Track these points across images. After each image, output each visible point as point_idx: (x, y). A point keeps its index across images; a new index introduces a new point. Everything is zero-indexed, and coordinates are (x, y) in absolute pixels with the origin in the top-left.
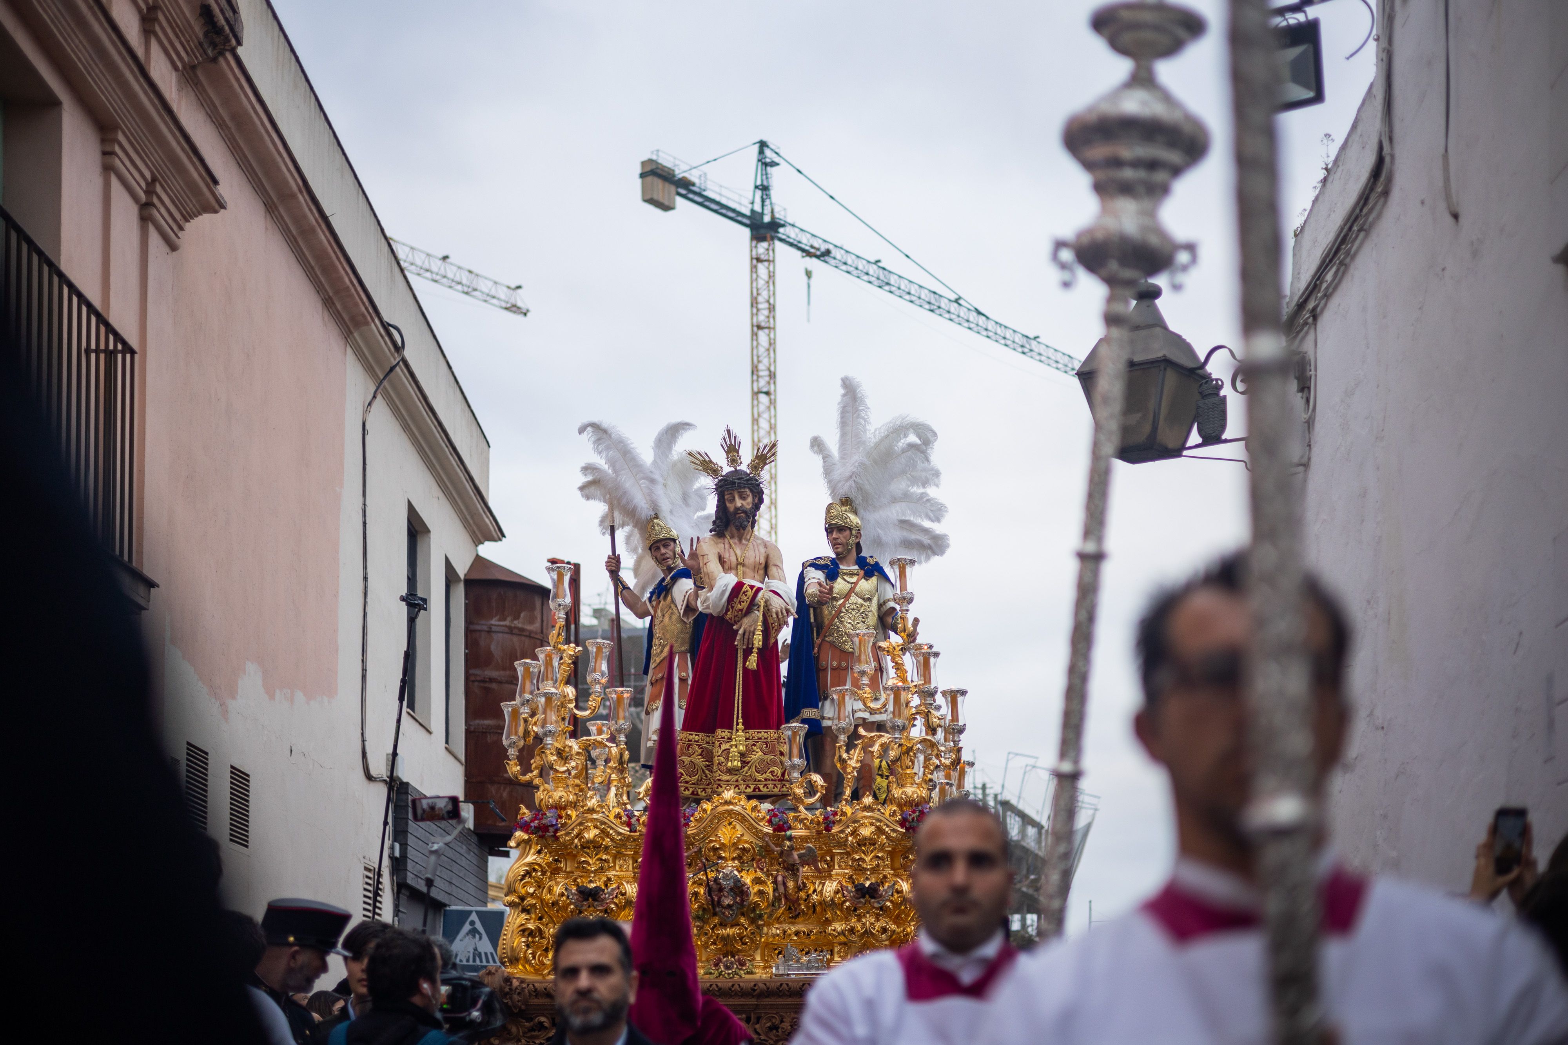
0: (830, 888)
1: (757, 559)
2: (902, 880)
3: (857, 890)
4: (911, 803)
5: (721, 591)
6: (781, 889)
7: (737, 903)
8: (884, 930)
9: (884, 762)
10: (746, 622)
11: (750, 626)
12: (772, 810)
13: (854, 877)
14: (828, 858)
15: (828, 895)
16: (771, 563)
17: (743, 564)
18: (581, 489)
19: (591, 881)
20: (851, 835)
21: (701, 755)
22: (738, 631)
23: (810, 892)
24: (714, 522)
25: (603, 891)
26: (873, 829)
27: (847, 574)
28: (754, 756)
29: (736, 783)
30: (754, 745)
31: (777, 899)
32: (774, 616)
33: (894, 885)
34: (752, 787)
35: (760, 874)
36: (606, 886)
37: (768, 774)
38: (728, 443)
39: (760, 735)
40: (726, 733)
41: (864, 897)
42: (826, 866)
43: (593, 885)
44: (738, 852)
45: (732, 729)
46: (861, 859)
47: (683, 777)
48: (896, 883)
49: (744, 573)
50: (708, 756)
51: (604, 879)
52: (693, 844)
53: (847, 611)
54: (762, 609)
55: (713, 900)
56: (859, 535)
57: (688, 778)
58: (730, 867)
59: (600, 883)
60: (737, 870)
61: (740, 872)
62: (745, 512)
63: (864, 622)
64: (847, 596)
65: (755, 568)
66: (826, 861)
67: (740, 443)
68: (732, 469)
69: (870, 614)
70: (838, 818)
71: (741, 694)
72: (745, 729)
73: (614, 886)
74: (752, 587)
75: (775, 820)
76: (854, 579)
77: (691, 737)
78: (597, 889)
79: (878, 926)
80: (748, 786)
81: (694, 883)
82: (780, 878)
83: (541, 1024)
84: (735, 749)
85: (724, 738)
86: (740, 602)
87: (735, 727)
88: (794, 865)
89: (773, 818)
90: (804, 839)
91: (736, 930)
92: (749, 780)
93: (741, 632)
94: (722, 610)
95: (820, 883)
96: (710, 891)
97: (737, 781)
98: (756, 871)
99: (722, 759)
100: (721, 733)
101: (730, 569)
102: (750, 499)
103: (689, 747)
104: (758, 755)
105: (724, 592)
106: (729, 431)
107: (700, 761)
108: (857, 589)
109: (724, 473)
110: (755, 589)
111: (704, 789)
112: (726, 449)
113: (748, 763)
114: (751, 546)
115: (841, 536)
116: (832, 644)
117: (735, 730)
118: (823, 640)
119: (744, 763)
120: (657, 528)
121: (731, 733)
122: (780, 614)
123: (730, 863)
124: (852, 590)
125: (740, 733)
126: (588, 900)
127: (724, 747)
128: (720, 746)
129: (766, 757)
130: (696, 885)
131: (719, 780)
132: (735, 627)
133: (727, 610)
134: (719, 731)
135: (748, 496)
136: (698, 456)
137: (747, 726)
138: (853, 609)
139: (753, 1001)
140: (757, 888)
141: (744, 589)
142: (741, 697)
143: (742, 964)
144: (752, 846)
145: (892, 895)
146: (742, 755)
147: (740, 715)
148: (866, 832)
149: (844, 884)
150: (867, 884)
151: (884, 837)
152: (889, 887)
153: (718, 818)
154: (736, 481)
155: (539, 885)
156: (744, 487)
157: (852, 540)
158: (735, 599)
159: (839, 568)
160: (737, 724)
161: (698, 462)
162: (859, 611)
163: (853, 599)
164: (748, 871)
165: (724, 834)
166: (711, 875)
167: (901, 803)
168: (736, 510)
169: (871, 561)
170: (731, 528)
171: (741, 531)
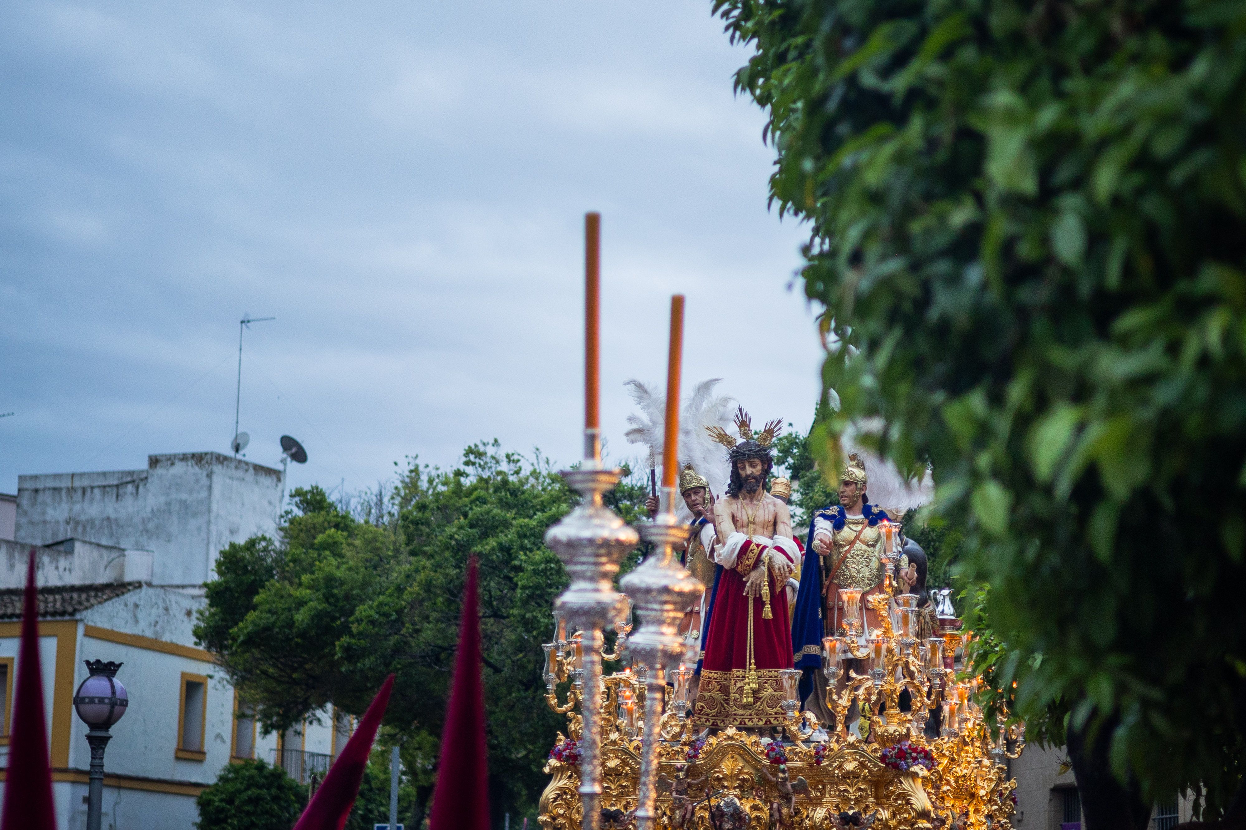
0: (820, 814)
1: (767, 517)
2: (883, 809)
3: (841, 818)
4: (892, 739)
5: (731, 548)
6: (777, 815)
7: (737, 827)
9: (867, 704)
10: (753, 575)
11: (757, 579)
12: (771, 744)
13: (840, 806)
14: (820, 787)
15: (817, 820)
16: (779, 521)
17: (754, 523)
18: (627, 434)
19: (612, 805)
20: (838, 768)
21: (719, 690)
22: (747, 582)
23: (804, 816)
24: (729, 485)
25: (622, 813)
26: (855, 764)
27: (853, 523)
28: (765, 693)
29: (750, 717)
30: (766, 683)
31: (773, 824)
32: (777, 571)
33: (875, 813)
34: (764, 720)
35: (758, 802)
36: (626, 808)
37: (778, 708)
38: (741, 419)
39: (771, 674)
40: (740, 672)
41: (848, 824)
42: (819, 794)
43: (613, 808)
44: (738, 782)
45: (745, 668)
46: (846, 791)
47: (704, 710)
48: (877, 811)
49: (754, 530)
50: (725, 690)
51: (624, 802)
52: (701, 773)
53: (852, 557)
54: (766, 565)
55: (715, 824)
56: (864, 488)
57: (709, 711)
58: (732, 795)
59: (619, 807)
60: (738, 798)
61: (740, 799)
62: (754, 478)
63: (867, 566)
64: (852, 543)
65: (764, 525)
66: (819, 789)
67: (750, 419)
68: (744, 440)
69: (874, 559)
70: (827, 753)
71: (752, 637)
72: (757, 668)
73: (633, 809)
74: (758, 546)
75: (772, 754)
76: (859, 528)
77: (710, 675)
78: (618, 811)
80: (760, 719)
81: (701, 808)
82: (775, 806)
84: (749, 687)
85: (738, 677)
86: (748, 559)
87: (748, 667)
88: (787, 794)
89: (770, 752)
90: (800, 770)
92: (761, 714)
93: (748, 584)
94: (733, 563)
95: (812, 809)
96: (713, 816)
97: (751, 715)
98: (754, 799)
99: (737, 696)
100: (736, 672)
101: (742, 526)
102: (759, 467)
103: (709, 684)
104: (769, 691)
105: (734, 550)
106: (740, 410)
107: (718, 695)
108: (862, 537)
109: (737, 444)
110: (760, 547)
111: (723, 721)
112: (739, 424)
113: (760, 699)
114: (762, 506)
115: (847, 489)
116: (839, 587)
117: (747, 670)
118: (831, 583)
119: (757, 699)
120: (688, 478)
121: (745, 672)
122: (782, 570)
123: (732, 792)
124: (857, 538)
125: (753, 672)
126: (610, 821)
127: (739, 684)
128: (735, 684)
129: (776, 693)
130: (702, 810)
131: (735, 714)
132: (744, 579)
133: (738, 565)
134: (734, 670)
135: (757, 465)
136: (715, 430)
137: (759, 666)
138: (858, 555)
140: (755, 814)
141: (751, 548)
142: (752, 640)
144: (751, 777)
145: (874, 822)
146: (755, 692)
147: (753, 656)
148: (850, 766)
149: (832, 812)
150: (851, 812)
151: (867, 771)
152: (870, 815)
153: (721, 753)
154: (747, 453)
155: (569, 808)
156: (754, 458)
157: (858, 493)
158: (743, 556)
159: (845, 517)
160: (750, 664)
161: (715, 435)
162: (863, 556)
163: (858, 545)
164: (747, 799)
165: (727, 766)
166: (714, 802)
167: (884, 740)
168: (748, 476)
169: (875, 510)
170: (744, 491)
171: (752, 494)
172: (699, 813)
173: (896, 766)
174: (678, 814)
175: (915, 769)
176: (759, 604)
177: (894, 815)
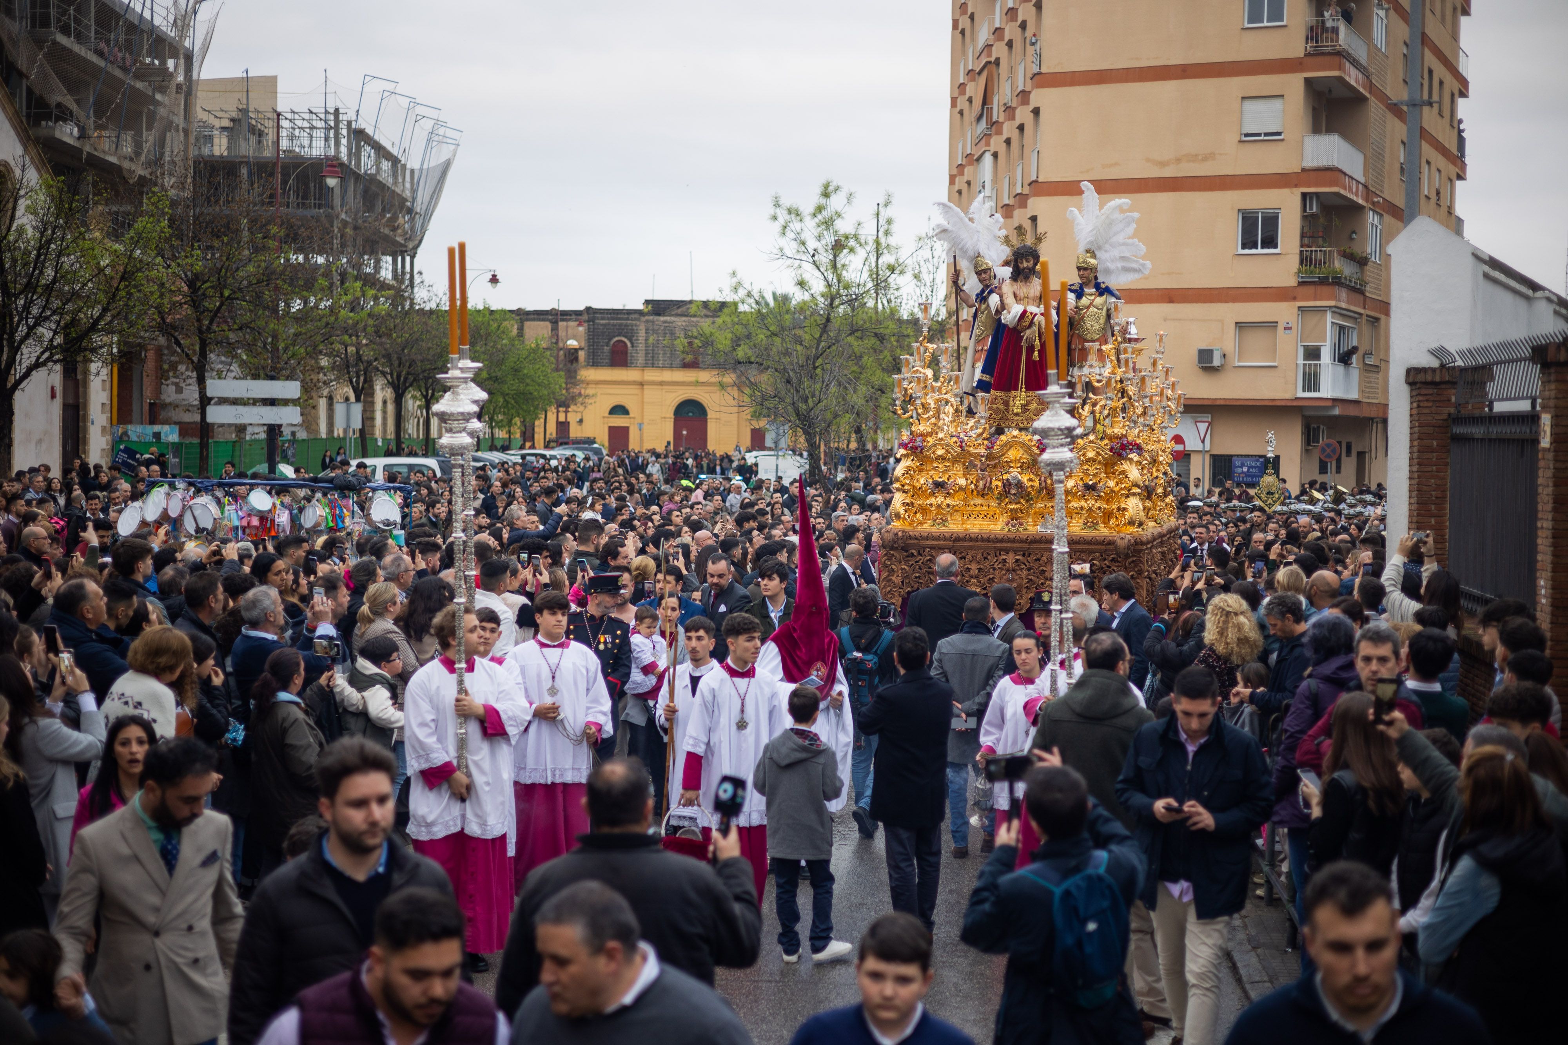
0: (1070, 484)
1: (1036, 294)
2: (1111, 480)
4: (1117, 437)
6: (1044, 484)
7: (1019, 492)
8: (1100, 508)
9: (1101, 416)
10: (1028, 332)
11: (1030, 335)
12: (1040, 440)
13: (1084, 478)
15: (1069, 488)
17: (1028, 298)
19: (940, 478)
20: (1082, 455)
21: (1002, 403)
22: (1023, 336)
24: (1011, 274)
25: (947, 483)
26: (1093, 452)
27: (1088, 294)
28: (1032, 406)
30: (1031, 400)
31: (1041, 489)
34: (1031, 424)
35: (1032, 476)
36: (949, 480)
38: (1020, 232)
39: (1034, 393)
40: (1016, 393)
41: (1089, 489)
43: (941, 480)
44: (1020, 464)
45: (1019, 390)
46: (1088, 468)
48: (1107, 482)
49: (1028, 303)
50: (1006, 403)
51: (948, 476)
52: (996, 458)
53: (1088, 316)
54: (1036, 326)
55: (1005, 490)
56: (1096, 270)
57: (996, 416)
58: (1016, 472)
59: (945, 479)
60: (1020, 474)
62: (1029, 267)
63: (1098, 322)
64: (1088, 308)
65: (1034, 299)
68: (1022, 244)
69: (1102, 317)
70: (1075, 446)
72: (1026, 390)
73: (953, 480)
74: (1031, 313)
75: (1041, 447)
76: (1093, 297)
77: (997, 394)
78: (944, 482)
79: (1097, 505)
80: (1028, 424)
81: (996, 480)
82: (1043, 478)
83: (912, 554)
84: (1021, 402)
85: (1014, 396)
86: (1025, 322)
87: (1021, 390)
91: (1018, 506)
92: (1029, 420)
94: (1015, 324)
96: (1004, 486)
97: (1022, 420)
98: (1029, 474)
99: (1014, 408)
100: (1012, 392)
101: (1020, 301)
102: (1032, 261)
103: (996, 399)
104: (1034, 405)
105: (1014, 315)
107: (1001, 407)
108: (1094, 303)
109: (1017, 247)
110: (1033, 314)
111: (1004, 423)
113: (1029, 410)
114: (1033, 287)
115: (1085, 271)
116: (1079, 335)
118: (1073, 332)
119: (1025, 410)
120: (980, 262)
121: (1019, 393)
123: (1016, 470)
124: (1091, 304)
125: (1024, 393)
126: (938, 488)
127: (1015, 401)
128: (1012, 400)
129: (1039, 406)
131: (1011, 420)
132: (1022, 334)
133: (1018, 324)
134: (1010, 391)
135: (1031, 259)
137: (1028, 389)
138: (1092, 315)
139: (1027, 546)
140: (1031, 483)
141: (1026, 314)
142: (1024, 372)
143: (1021, 524)
144: (1028, 461)
145: (1104, 489)
146: (1025, 405)
147: (1024, 383)
148: (1089, 454)
149: (1078, 482)
150: (1091, 482)
152: (1103, 484)
153: (1008, 446)
154: (1024, 252)
155: (912, 478)
156: (1029, 255)
157: (1092, 275)
158: (1022, 320)
159: (1084, 291)
160: (1022, 388)
161: (1003, 241)
162: (1095, 315)
163: (1092, 309)
164: (1025, 474)
165: (1013, 454)
166: (1005, 477)
167: (1111, 438)
168: (1024, 269)
169: (1103, 286)
170: (1021, 277)
171: (1027, 279)
172: (995, 483)
173: (1120, 455)
174: (981, 483)
175: (1131, 456)
176: (1031, 349)
177: (1117, 484)
